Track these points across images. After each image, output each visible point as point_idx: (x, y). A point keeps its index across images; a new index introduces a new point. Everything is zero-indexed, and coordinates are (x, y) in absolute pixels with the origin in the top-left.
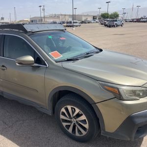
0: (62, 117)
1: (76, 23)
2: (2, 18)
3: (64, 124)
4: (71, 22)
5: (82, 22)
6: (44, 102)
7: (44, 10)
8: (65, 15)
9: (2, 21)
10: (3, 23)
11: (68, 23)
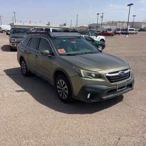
0: (58, 87)
1: (133, 30)
2: (65, 25)
3: (59, 91)
4: (126, 30)
5: (141, 30)
6: (50, 76)
7: (102, 17)
8: (123, 22)
9: (64, 27)
10: (64, 28)
11: (123, 30)
